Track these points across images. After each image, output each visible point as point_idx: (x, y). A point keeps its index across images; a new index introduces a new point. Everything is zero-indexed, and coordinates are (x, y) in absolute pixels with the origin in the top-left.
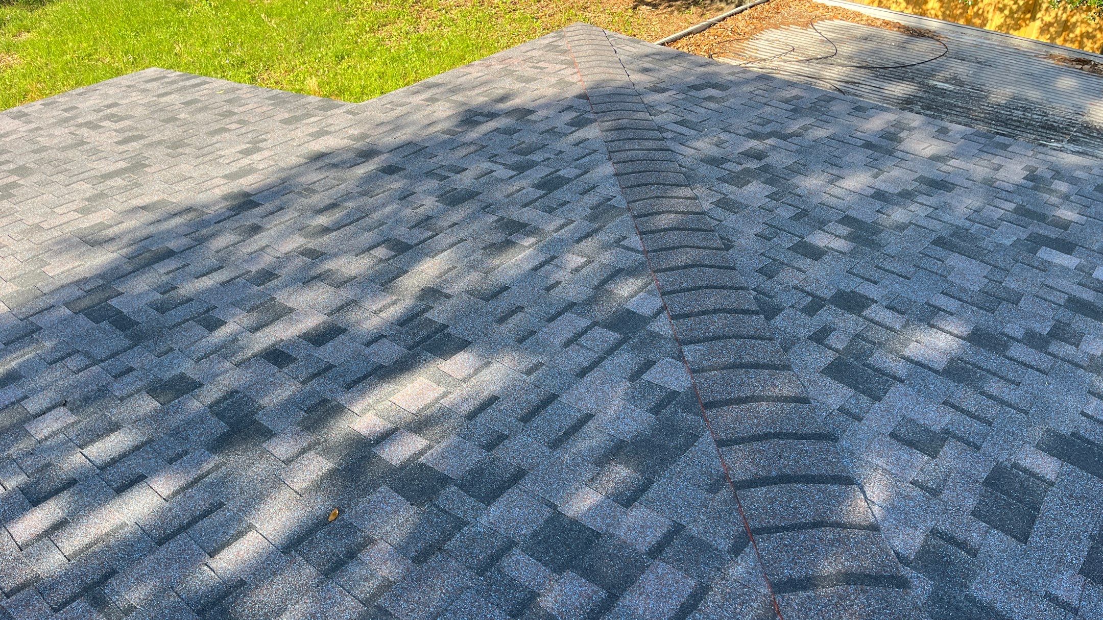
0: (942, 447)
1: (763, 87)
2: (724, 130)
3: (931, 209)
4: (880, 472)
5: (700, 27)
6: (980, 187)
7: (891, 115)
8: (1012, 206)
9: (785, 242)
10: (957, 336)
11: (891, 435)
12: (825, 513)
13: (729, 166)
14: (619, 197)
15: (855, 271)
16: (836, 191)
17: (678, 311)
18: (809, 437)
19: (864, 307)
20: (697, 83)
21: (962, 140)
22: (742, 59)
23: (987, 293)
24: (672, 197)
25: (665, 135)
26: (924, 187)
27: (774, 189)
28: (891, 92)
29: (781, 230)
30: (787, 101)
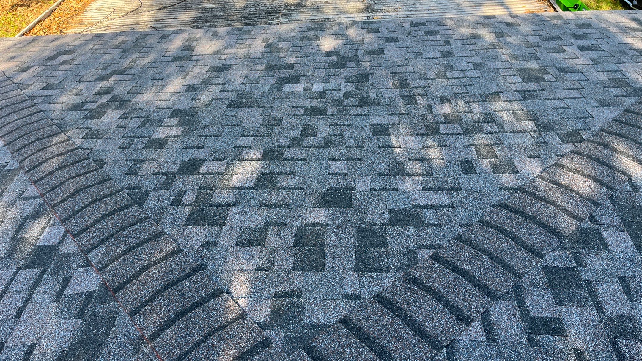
0: (266, 235)
1: (99, 43)
2: (79, 82)
3: (222, 86)
4: (236, 274)
5: (46, 14)
6: (244, 61)
7: (184, 34)
8: (263, 67)
9: (140, 144)
10: (256, 160)
11: (237, 245)
12: (210, 325)
13: (89, 106)
14: (12, 162)
15: (188, 145)
16: (164, 96)
17: (77, 229)
18: (187, 276)
19: (200, 166)
20: (52, 55)
21: (227, 36)
22: (84, 26)
23: (265, 125)
24: (51, 146)
25: (35, 101)
26: (214, 73)
27: (124, 111)
28: (182, 19)
29: (134, 137)
30: (117, 47)
